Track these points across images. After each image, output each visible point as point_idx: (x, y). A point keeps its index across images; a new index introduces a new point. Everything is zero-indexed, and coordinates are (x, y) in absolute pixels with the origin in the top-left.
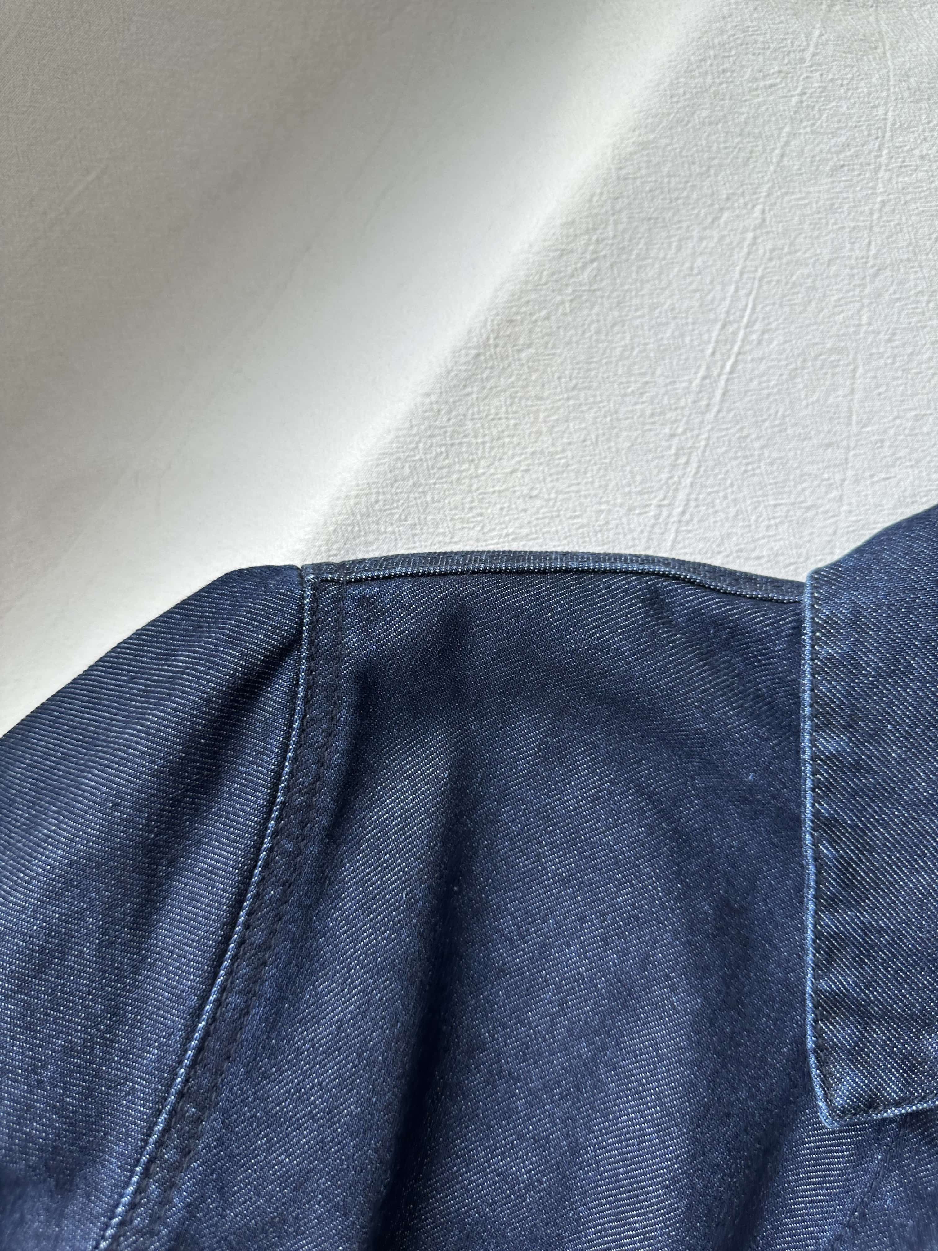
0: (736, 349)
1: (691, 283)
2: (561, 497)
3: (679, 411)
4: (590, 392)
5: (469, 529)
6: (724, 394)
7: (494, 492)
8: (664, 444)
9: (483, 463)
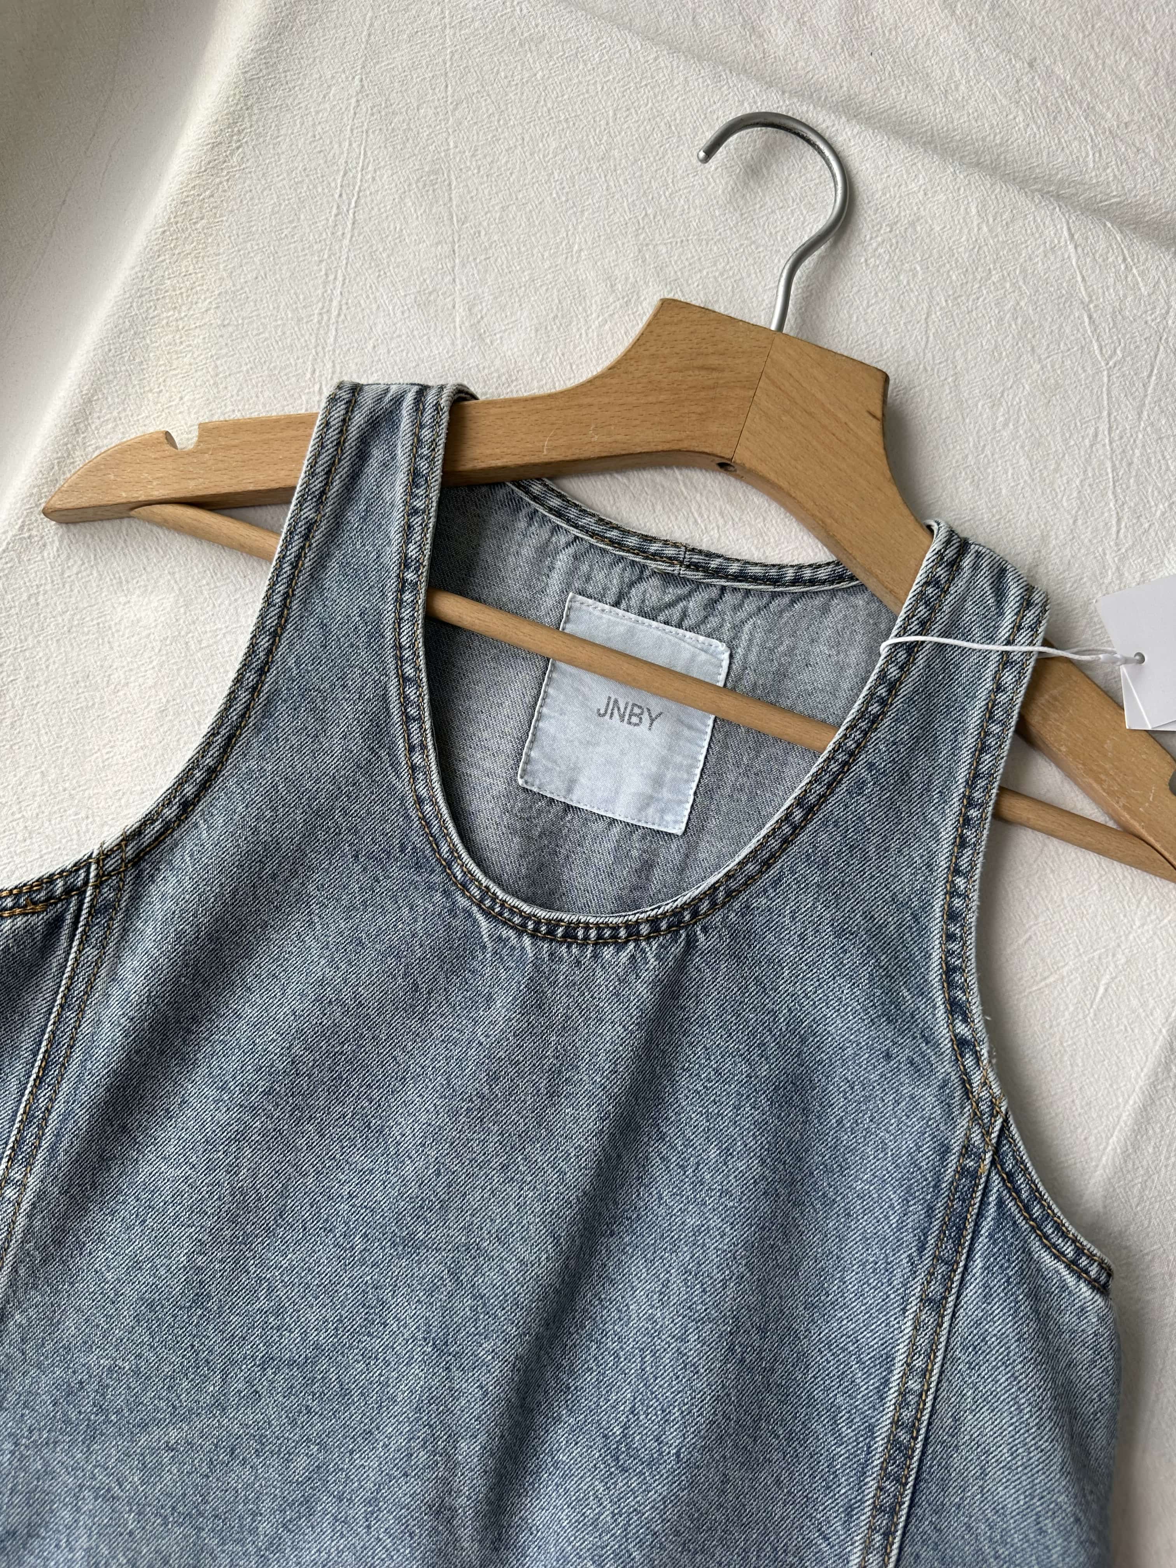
0: (357, 188)
1: (315, 147)
3: (323, 243)
4: (254, 243)
5: (183, 357)
6: (354, 223)
7: (196, 327)
8: (315, 268)
9: (184, 308)
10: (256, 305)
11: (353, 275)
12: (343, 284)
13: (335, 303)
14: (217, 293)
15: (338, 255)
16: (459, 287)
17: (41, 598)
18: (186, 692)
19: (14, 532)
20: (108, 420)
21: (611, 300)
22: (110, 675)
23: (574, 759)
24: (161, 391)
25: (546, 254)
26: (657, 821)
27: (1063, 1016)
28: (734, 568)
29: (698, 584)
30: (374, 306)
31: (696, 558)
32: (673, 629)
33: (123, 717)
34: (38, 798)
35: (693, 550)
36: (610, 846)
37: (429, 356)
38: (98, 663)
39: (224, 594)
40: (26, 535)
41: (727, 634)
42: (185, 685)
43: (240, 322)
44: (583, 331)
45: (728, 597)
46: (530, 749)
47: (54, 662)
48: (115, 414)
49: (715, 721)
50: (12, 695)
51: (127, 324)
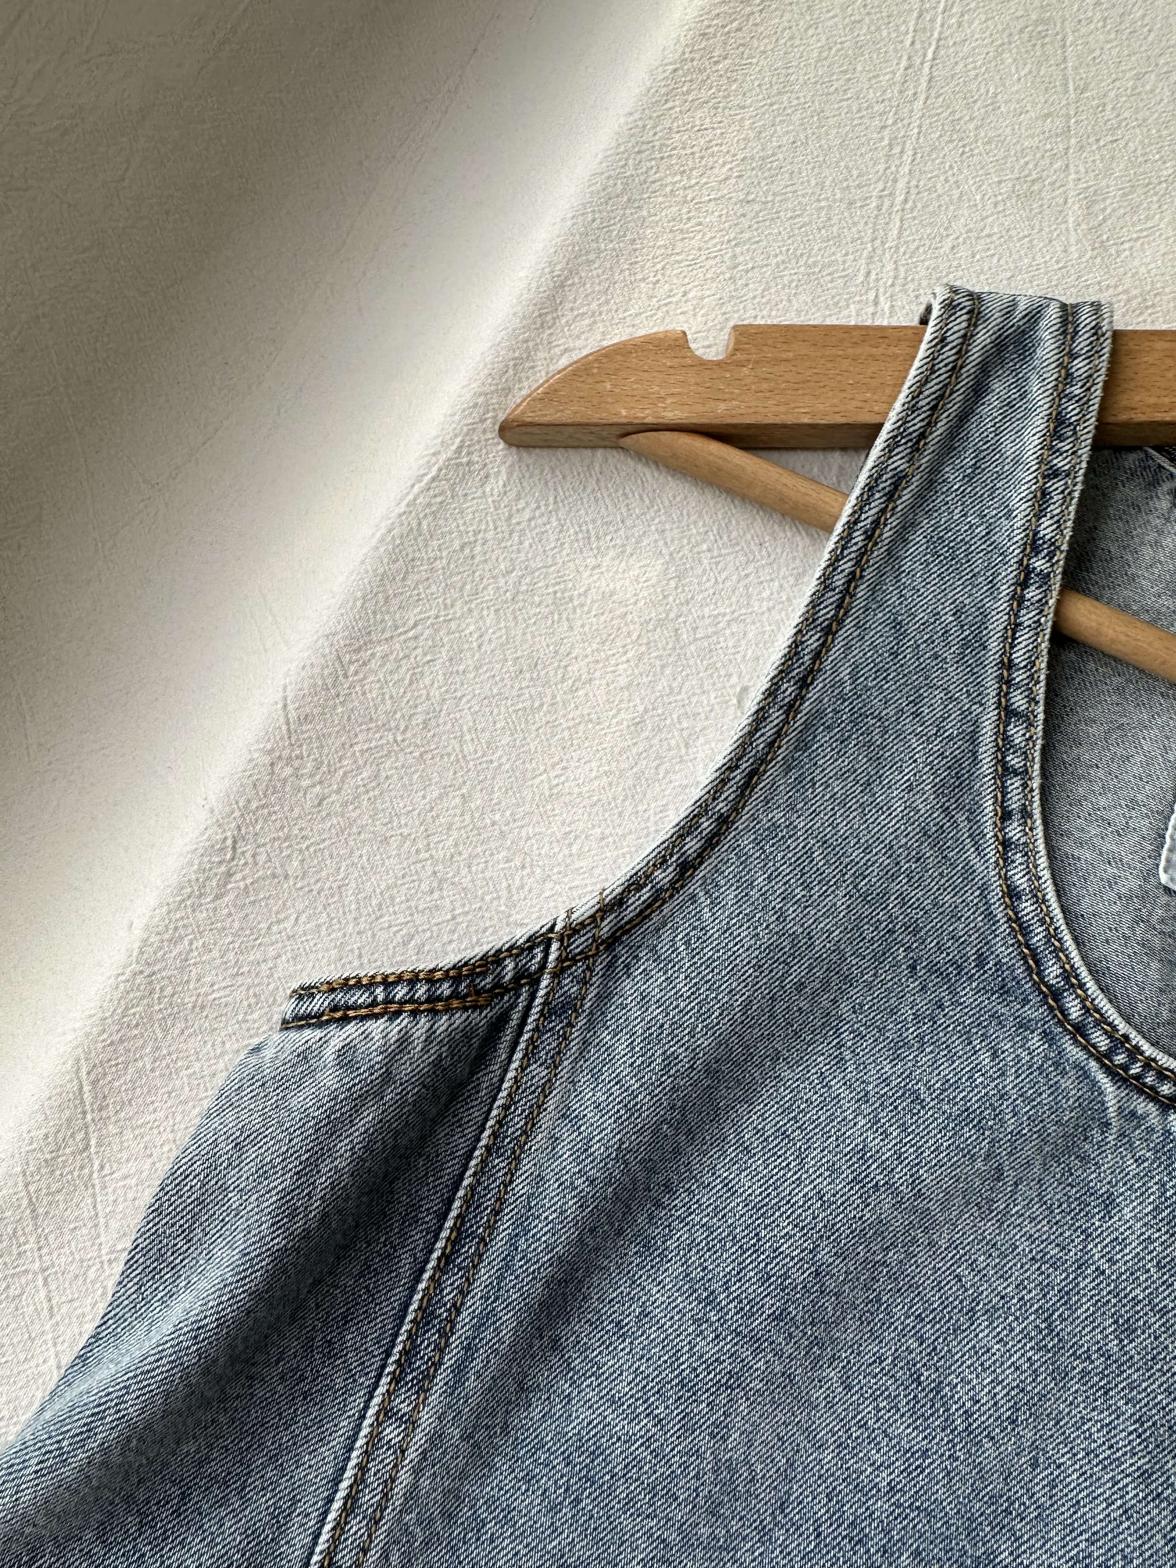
0: (936, 35)
2: (778, 198)
3: (886, 103)
6: (930, 81)
7: (710, 200)
8: (875, 135)
9: (694, 173)
10: (791, 179)
11: (927, 149)
12: (913, 161)
13: (901, 184)
14: (739, 157)
15: (906, 122)
16: (1073, 176)
17: (478, 548)
18: (672, 699)
19: (449, 454)
20: (584, 314)
22: (566, 666)
24: (658, 281)
30: (956, 193)
33: (581, 728)
34: (455, 834)
37: (1030, 266)
38: (551, 648)
40: (465, 460)
42: (671, 688)
43: (770, 198)
47: (490, 640)
48: (594, 306)
50: (427, 681)
51: (620, 187)
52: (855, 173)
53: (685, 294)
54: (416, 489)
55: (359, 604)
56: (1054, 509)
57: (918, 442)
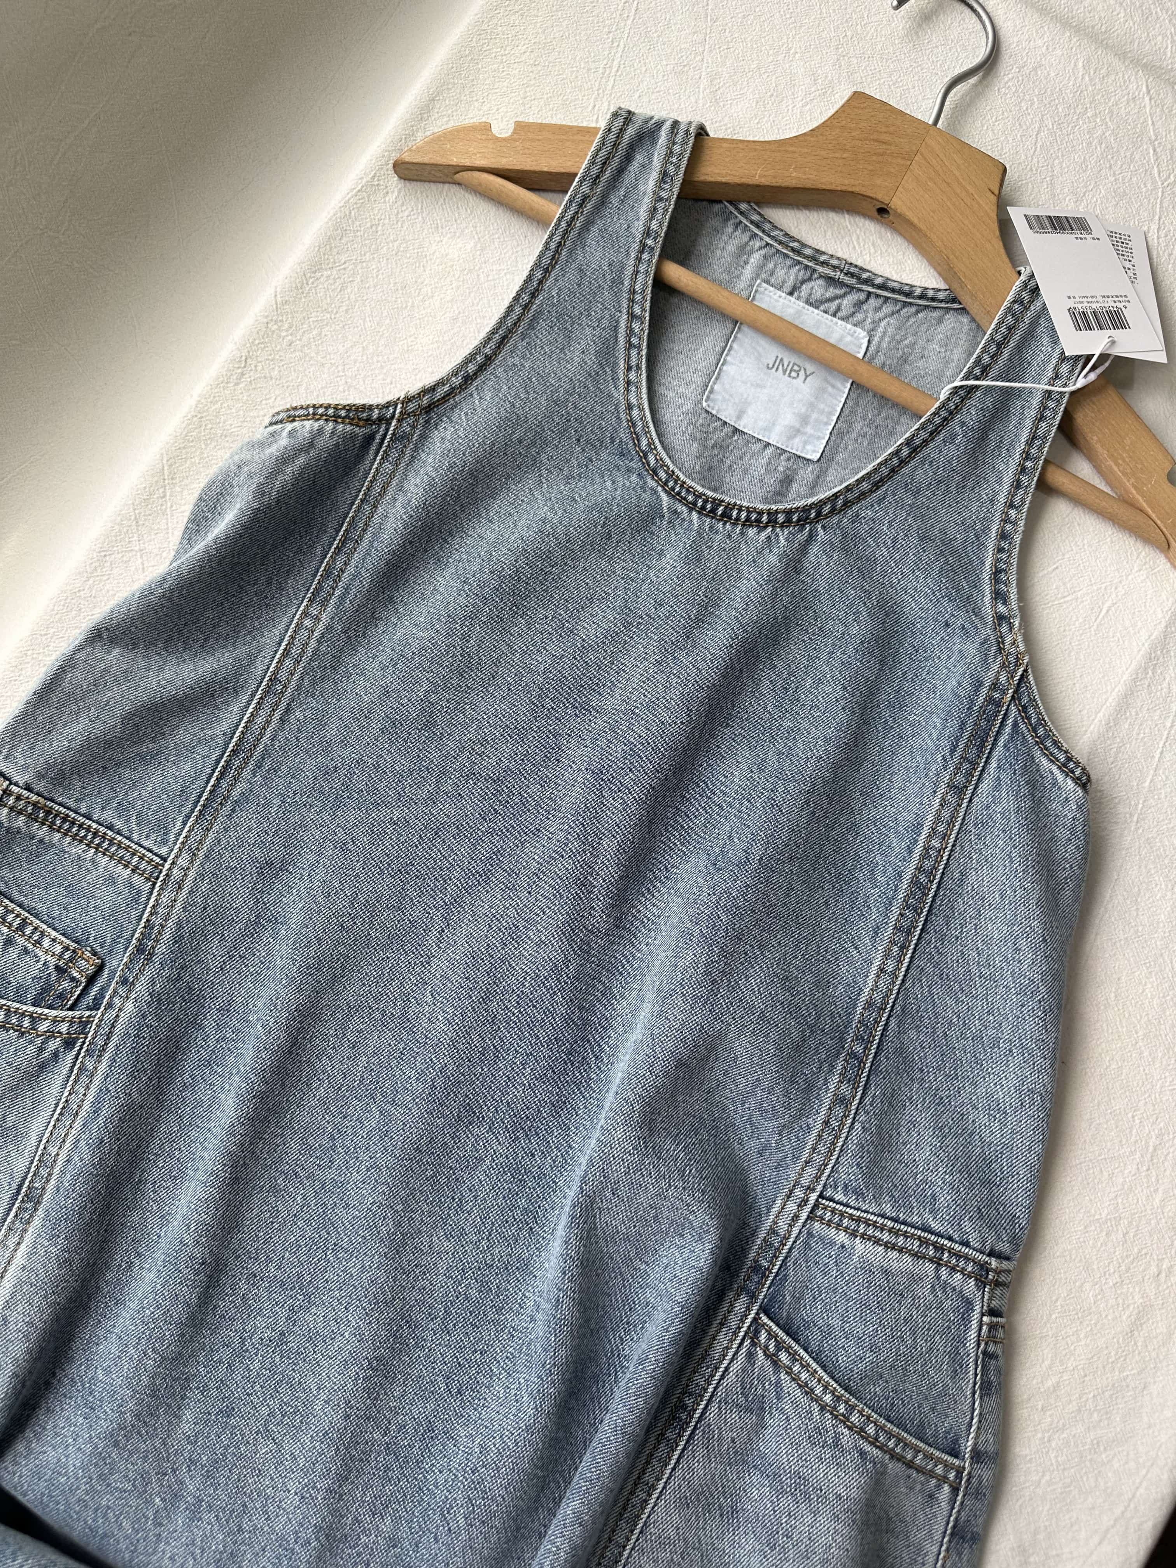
10: (559, 55)
11: (631, 45)
12: (623, 51)
14: (533, 42)
16: (705, 65)
17: (380, 228)
19: (368, 179)
21: (813, 89)
22: (421, 289)
23: (745, 396)
25: (771, 52)
26: (800, 449)
27: (1074, 625)
28: (879, 281)
29: (851, 288)
30: (644, 69)
31: (852, 269)
32: (830, 317)
33: (426, 319)
34: (358, 365)
35: (851, 264)
36: (764, 461)
38: (414, 279)
39: (509, 247)
40: (376, 183)
41: (868, 324)
43: (546, 64)
44: (790, 108)
45: (872, 301)
46: (715, 383)
47: (382, 274)
48: (450, 112)
49: (852, 384)
50: (349, 290)
51: (467, 52)
52: (592, 54)
53: (498, 109)
54: (350, 196)
55: (317, 249)
56: (659, 216)
57: (595, 180)
